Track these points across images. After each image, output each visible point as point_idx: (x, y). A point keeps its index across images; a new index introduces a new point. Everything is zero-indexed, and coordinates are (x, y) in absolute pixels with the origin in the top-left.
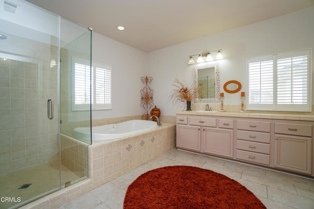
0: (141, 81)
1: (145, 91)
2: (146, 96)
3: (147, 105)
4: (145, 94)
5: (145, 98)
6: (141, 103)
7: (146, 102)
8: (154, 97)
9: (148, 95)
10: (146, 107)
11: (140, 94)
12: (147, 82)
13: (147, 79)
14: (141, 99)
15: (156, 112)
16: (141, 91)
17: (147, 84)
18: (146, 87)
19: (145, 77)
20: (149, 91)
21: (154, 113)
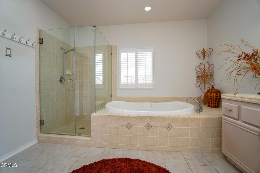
0: (196, 56)
1: (202, 67)
2: (203, 74)
3: (205, 85)
4: (202, 71)
5: (202, 76)
6: (196, 82)
7: (202, 82)
8: (215, 74)
9: (206, 72)
10: (203, 87)
11: (196, 72)
12: (204, 56)
13: (204, 52)
14: (196, 78)
15: (211, 94)
16: (197, 69)
17: (204, 58)
18: (203, 62)
19: (202, 50)
20: (207, 66)
21: (207, 95)
